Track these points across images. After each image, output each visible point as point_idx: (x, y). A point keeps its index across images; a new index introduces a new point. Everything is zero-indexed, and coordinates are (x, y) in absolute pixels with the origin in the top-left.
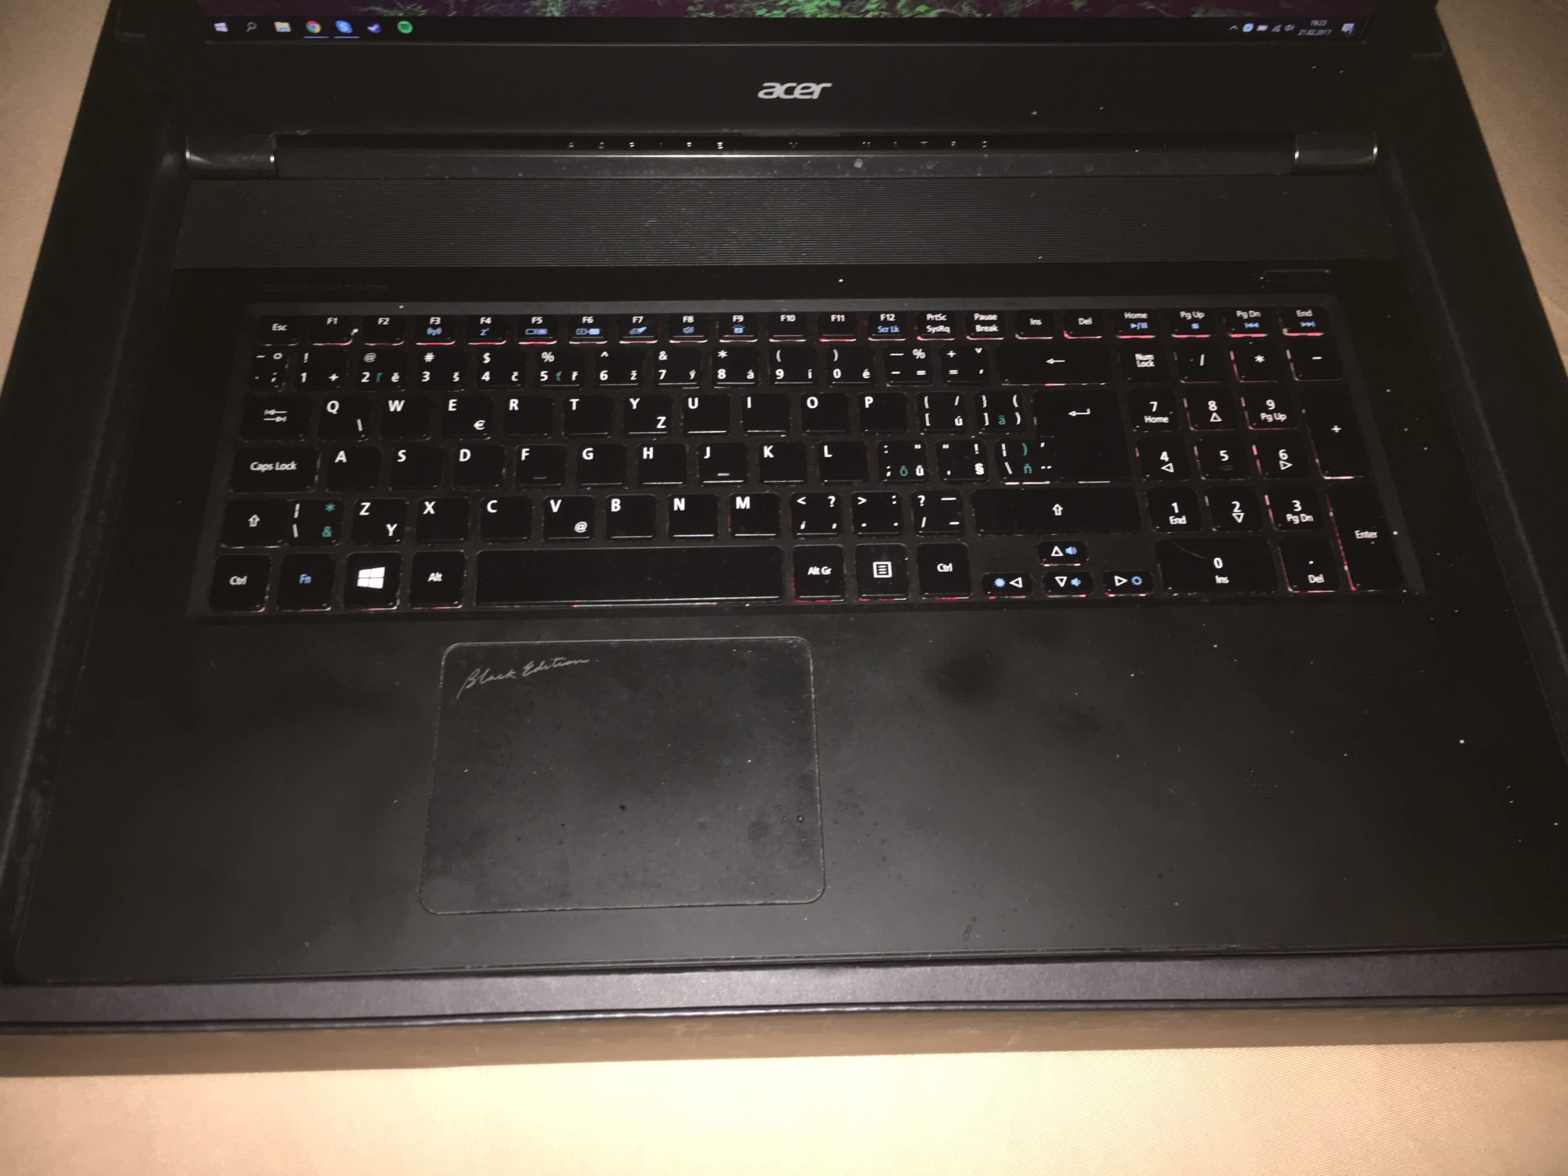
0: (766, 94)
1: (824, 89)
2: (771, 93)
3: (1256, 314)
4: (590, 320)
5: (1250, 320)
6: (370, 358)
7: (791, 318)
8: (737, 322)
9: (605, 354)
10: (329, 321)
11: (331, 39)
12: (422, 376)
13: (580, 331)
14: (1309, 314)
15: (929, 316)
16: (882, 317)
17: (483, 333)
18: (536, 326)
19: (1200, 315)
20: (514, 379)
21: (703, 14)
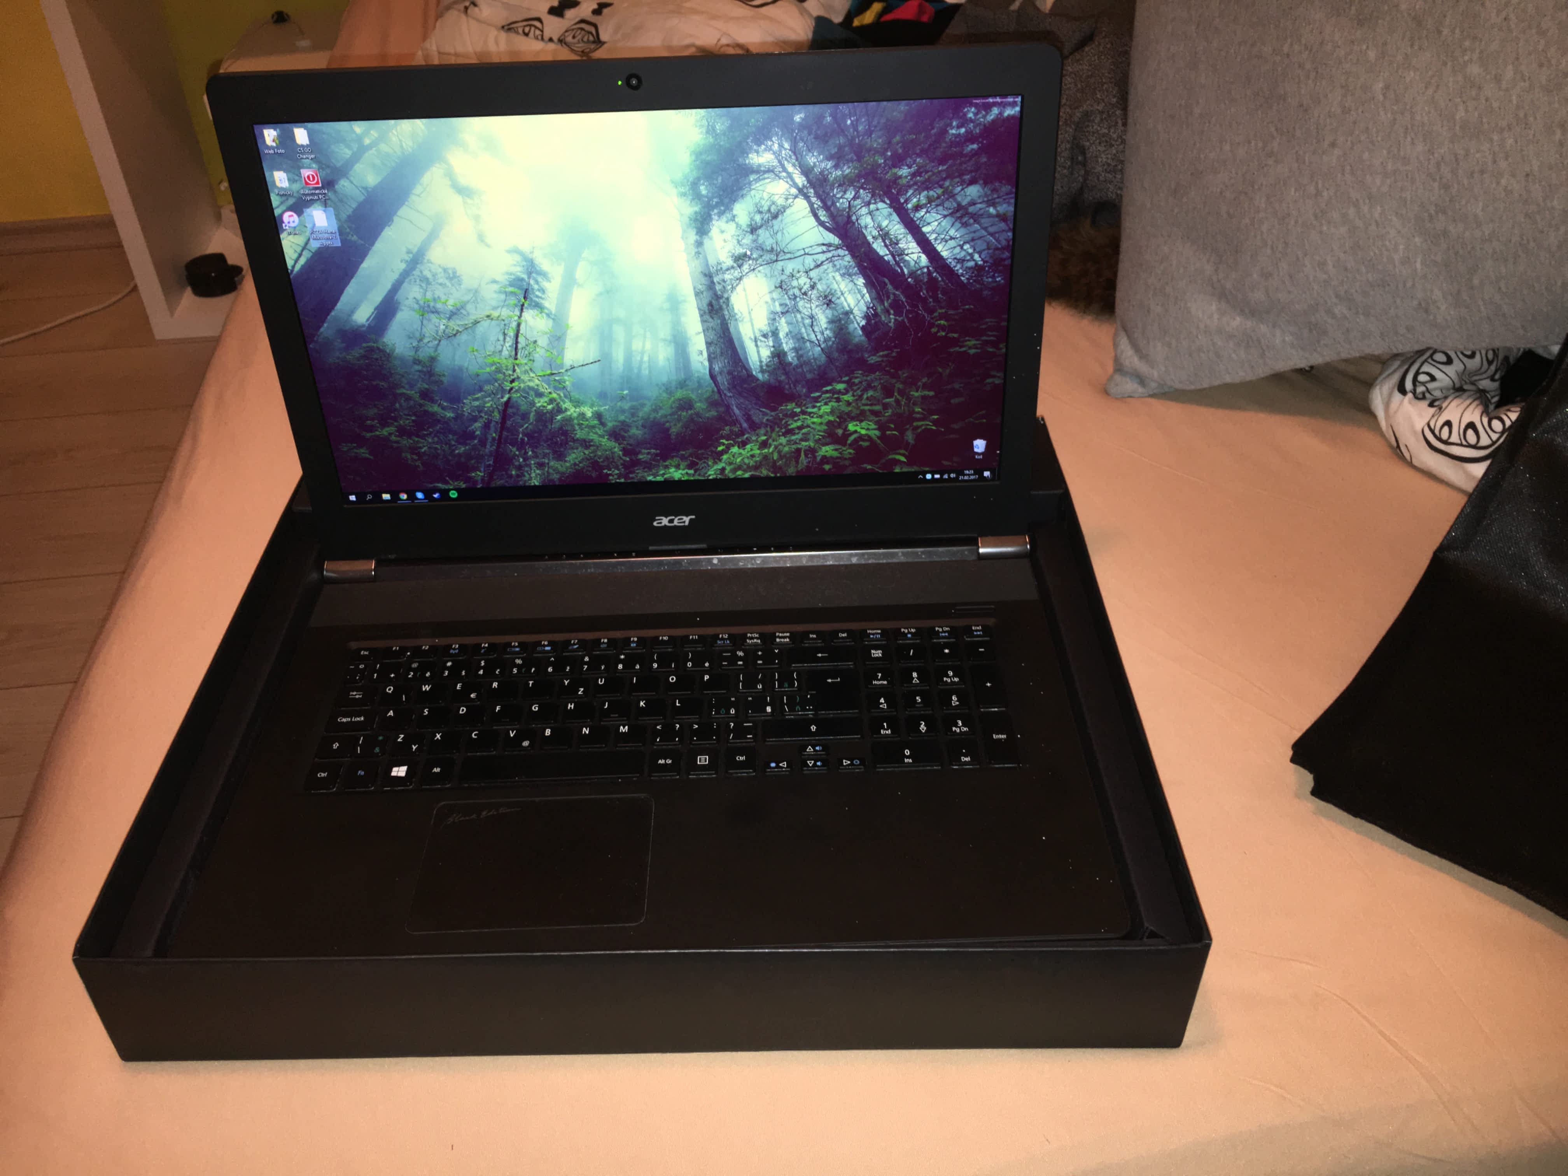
0: (658, 523)
1: (691, 520)
2: (661, 523)
3: (947, 629)
4: (546, 643)
5: (944, 632)
6: (415, 665)
7: (665, 638)
8: (633, 640)
9: (553, 659)
10: (394, 649)
11: (413, 502)
12: (444, 673)
13: (539, 649)
14: (980, 628)
15: (749, 635)
16: (720, 636)
17: (483, 651)
18: (514, 647)
19: (913, 630)
20: (497, 672)
21: (618, 481)
